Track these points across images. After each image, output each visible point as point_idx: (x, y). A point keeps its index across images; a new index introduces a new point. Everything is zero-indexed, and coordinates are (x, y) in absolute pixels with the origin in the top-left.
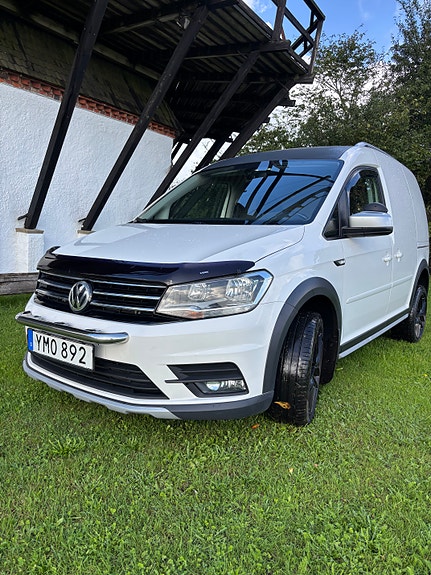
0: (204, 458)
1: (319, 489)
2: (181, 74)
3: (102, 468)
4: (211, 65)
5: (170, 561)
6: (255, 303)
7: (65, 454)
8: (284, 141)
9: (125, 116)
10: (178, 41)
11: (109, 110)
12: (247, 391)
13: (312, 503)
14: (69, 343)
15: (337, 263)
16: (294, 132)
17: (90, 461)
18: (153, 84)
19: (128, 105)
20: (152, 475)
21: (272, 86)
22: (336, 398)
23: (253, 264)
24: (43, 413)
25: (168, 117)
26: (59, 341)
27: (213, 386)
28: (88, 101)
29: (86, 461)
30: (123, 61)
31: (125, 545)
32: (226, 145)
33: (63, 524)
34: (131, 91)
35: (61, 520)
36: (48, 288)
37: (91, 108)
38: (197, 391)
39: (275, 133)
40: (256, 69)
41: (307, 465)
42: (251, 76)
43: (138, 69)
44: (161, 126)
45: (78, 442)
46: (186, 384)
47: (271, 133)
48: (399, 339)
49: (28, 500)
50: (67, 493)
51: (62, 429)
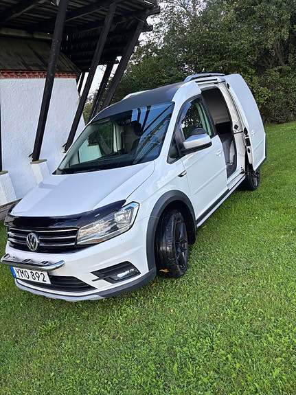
0: (125, 315)
1: (187, 318)
2: (67, 29)
3: (70, 336)
4: (86, 19)
5: (109, 383)
6: (131, 223)
7: (50, 333)
8: (155, 50)
9: (37, 74)
10: (57, 11)
11: (25, 74)
12: (139, 273)
13: (182, 328)
14: (34, 272)
15: (181, 176)
16: (159, 42)
17: (64, 334)
18: (49, 42)
19: (36, 65)
20: (97, 333)
21: (132, 21)
22: (201, 251)
23: (125, 201)
24: (34, 308)
25: (67, 64)
26: (29, 271)
27: (120, 275)
28: (8, 73)
29: (61, 334)
30: (23, 34)
31: (86, 380)
32: (116, 66)
33: (54, 375)
34: (36, 54)
35: (53, 374)
36: (14, 238)
37: (12, 76)
38: (112, 281)
39: (147, 46)
40: (117, 13)
41: (182, 304)
42: (116, 18)
43: (36, 36)
44: (64, 73)
45: (55, 323)
46: (104, 279)
47: (145, 47)
48: (244, 191)
49: (34, 366)
50: (54, 357)
51: (46, 316)
